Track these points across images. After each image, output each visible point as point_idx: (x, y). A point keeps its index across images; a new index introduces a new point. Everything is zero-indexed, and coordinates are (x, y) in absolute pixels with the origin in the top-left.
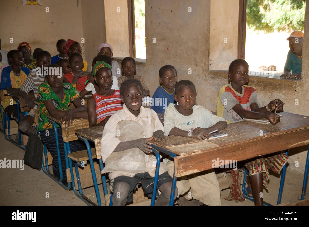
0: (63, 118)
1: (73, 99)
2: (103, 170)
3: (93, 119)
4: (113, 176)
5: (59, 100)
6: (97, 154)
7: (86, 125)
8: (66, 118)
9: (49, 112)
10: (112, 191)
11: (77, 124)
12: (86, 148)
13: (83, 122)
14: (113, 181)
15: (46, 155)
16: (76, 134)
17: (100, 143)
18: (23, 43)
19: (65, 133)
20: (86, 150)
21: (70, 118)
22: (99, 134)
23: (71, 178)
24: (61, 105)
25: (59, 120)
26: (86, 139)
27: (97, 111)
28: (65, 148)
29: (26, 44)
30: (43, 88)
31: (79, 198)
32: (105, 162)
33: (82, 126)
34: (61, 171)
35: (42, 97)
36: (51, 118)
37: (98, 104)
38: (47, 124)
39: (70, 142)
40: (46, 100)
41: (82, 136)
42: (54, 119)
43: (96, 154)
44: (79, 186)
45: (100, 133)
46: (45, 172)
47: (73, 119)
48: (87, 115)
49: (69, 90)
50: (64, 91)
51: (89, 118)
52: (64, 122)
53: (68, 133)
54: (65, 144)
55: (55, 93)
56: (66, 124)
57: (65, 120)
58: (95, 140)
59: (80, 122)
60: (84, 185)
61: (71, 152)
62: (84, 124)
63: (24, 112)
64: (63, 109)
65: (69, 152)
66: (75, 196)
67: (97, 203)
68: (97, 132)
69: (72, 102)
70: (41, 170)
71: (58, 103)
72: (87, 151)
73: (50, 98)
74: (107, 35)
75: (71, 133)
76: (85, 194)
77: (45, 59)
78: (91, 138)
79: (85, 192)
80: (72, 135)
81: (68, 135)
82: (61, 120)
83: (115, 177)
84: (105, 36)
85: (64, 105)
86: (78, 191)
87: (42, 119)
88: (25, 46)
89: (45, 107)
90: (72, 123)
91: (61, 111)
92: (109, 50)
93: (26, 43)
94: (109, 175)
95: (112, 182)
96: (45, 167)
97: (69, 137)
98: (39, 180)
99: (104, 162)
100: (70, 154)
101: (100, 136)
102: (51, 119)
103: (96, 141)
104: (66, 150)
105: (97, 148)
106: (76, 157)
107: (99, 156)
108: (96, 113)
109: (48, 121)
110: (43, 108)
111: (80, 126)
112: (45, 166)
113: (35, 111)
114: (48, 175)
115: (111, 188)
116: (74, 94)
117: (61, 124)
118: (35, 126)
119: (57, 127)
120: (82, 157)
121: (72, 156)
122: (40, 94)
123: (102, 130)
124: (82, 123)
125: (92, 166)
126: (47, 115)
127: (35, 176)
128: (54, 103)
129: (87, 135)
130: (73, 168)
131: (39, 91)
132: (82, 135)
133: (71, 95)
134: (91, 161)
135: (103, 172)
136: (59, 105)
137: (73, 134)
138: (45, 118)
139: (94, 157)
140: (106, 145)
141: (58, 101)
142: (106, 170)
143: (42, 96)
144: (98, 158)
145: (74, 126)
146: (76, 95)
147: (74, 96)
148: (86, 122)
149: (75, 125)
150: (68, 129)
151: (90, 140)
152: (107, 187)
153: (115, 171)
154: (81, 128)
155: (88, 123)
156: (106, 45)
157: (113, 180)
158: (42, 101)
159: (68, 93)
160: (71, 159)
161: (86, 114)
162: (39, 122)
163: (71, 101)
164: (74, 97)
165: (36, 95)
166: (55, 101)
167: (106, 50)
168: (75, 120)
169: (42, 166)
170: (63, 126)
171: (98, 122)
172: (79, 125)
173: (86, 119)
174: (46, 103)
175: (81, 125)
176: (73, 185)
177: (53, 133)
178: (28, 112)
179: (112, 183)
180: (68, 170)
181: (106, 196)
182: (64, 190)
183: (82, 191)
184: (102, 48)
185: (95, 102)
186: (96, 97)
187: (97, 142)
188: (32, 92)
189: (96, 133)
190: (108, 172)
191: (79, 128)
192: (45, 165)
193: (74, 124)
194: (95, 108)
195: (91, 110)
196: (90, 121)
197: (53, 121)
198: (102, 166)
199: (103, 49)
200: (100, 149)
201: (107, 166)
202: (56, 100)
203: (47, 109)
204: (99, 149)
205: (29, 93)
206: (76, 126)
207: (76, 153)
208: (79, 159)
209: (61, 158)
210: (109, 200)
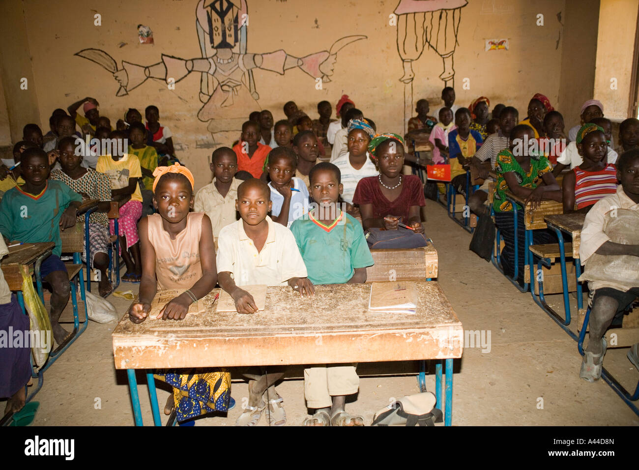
0: (527, 197)
1: (542, 173)
2: (581, 276)
3: (569, 203)
4: (595, 286)
5: (522, 173)
6: (574, 252)
7: (558, 210)
8: (531, 198)
9: (510, 188)
10: (590, 305)
11: (546, 208)
12: (558, 242)
13: (555, 206)
14: (594, 293)
15: (498, 243)
16: (545, 221)
17: (579, 237)
18: (482, 98)
19: (529, 217)
20: (557, 244)
21: (538, 197)
22: (579, 225)
23: (530, 278)
24: (524, 180)
25: (523, 200)
26: (559, 229)
27: (576, 192)
28: (526, 237)
29: (485, 100)
30: (503, 157)
31: (538, 306)
32: (584, 266)
33: (553, 211)
34: (516, 267)
35: (502, 169)
36: (511, 196)
37: (579, 182)
38: (505, 203)
39: (534, 230)
40: (506, 173)
41: (553, 225)
42: (516, 198)
43: (572, 252)
44: (540, 289)
45: (581, 224)
46: (494, 264)
47: (541, 200)
48: (562, 197)
49: (538, 160)
50: (531, 162)
51: (564, 201)
52: (529, 204)
53: (532, 218)
54: (526, 232)
55: (517, 163)
56: (531, 206)
57: (530, 201)
58: (573, 232)
59: (551, 205)
60: (547, 290)
61: (534, 244)
62: (556, 208)
63: (475, 185)
64: (528, 186)
65: (531, 244)
66: (533, 301)
67: (565, 317)
68: (575, 221)
69: (540, 177)
70: (491, 261)
71: (521, 177)
72: (559, 246)
73: (511, 169)
74: (595, 87)
75: (537, 219)
76: (547, 302)
77: (509, 117)
78: (567, 229)
79: (547, 299)
80: (538, 222)
81: (533, 221)
82: (525, 200)
83: (598, 288)
84: (593, 88)
85: (529, 181)
86: (538, 297)
87: (500, 197)
88: (484, 103)
89: (504, 181)
90: (539, 205)
91: (524, 188)
92: (598, 110)
93: (485, 98)
94: (589, 285)
95: (592, 293)
96: (496, 259)
97: (534, 223)
98: (487, 274)
99: (582, 265)
100: (532, 247)
101: (580, 228)
102: (511, 198)
103: (574, 234)
104: (526, 241)
105: (575, 244)
106: (540, 251)
107: (576, 255)
108: (575, 194)
109: (507, 200)
110: (501, 183)
111: (549, 211)
112: (496, 257)
113: (491, 185)
114: (498, 269)
115: (590, 302)
116: (545, 166)
117: (525, 205)
118: (489, 205)
119: (518, 209)
120: (550, 253)
121: (535, 250)
122: (499, 164)
123: (584, 220)
124: (553, 207)
125: (563, 267)
126: (506, 191)
127: (482, 268)
128: (516, 176)
129: (562, 224)
130: (534, 265)
131: (497, 160)
132: (554, 223)
133: (540, 167)
134: (563, 260)
135: (581, 279)
136: (522, 179)
137: (540, 220)
138: (503, 196)
139: (568, 255)
140: (586, 241)
141: (522, 175)
142: (586, 277)
143: (501, 167)
144: (575, 257)
145: (542, 210)
146: (548, 168)
147: (544, 169)
148: (559, 206)
149: (543, 208)
150: (534, 213)
151: (565, 231)
152: (582, 298)
153: (598, 279)
154: (552, 213)
155: (562, 207)
156: (593, 103)
157: (595, 291)
158: (501, 174)
159: (536, 165)
160: (533, 254)
161: (560, 195)
162: (495, 200)
163: (538, 176)
164: (545, 171)
165: (494, 164)
166: (518, 174)
167: (593, 110)
168: (543, 202)
169: (492, 256)
170: (527, 208)
171: (576, 209)
172: (549, 209)
173: (559, 202)
174: (505, 176)
175: (551, 209)
176: (532, 287)
177: (513, 219)
178: (481, 185)
179: (592, 295)
180: (527, 268)
181: (580, 311)
182: (518, 291)
183: (543, 298)
184: (586, 106)
185: (575, 179)
186: (577, 172)
187: (575, 236)
188: (489, 160)
189: (575, 223)
190: (588, 280)
191: (548, 214)
192: (496, 255)
193: (541, 206)
194: (574, 187)
195: (568, 190)
196: (565, 206)
197: (514, 200)
198: (579, 269)
199: (588, 108)
200: (579, 245)
201: (586, 272)
202: (519, 172)
203: (507, 183)
204: (577, 246)
205: (485, 161)
206: (545, 210)
207: (540, 246)
208: (545, 255)
209: (519, 253)
210: (584, 316)
